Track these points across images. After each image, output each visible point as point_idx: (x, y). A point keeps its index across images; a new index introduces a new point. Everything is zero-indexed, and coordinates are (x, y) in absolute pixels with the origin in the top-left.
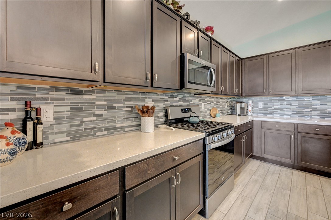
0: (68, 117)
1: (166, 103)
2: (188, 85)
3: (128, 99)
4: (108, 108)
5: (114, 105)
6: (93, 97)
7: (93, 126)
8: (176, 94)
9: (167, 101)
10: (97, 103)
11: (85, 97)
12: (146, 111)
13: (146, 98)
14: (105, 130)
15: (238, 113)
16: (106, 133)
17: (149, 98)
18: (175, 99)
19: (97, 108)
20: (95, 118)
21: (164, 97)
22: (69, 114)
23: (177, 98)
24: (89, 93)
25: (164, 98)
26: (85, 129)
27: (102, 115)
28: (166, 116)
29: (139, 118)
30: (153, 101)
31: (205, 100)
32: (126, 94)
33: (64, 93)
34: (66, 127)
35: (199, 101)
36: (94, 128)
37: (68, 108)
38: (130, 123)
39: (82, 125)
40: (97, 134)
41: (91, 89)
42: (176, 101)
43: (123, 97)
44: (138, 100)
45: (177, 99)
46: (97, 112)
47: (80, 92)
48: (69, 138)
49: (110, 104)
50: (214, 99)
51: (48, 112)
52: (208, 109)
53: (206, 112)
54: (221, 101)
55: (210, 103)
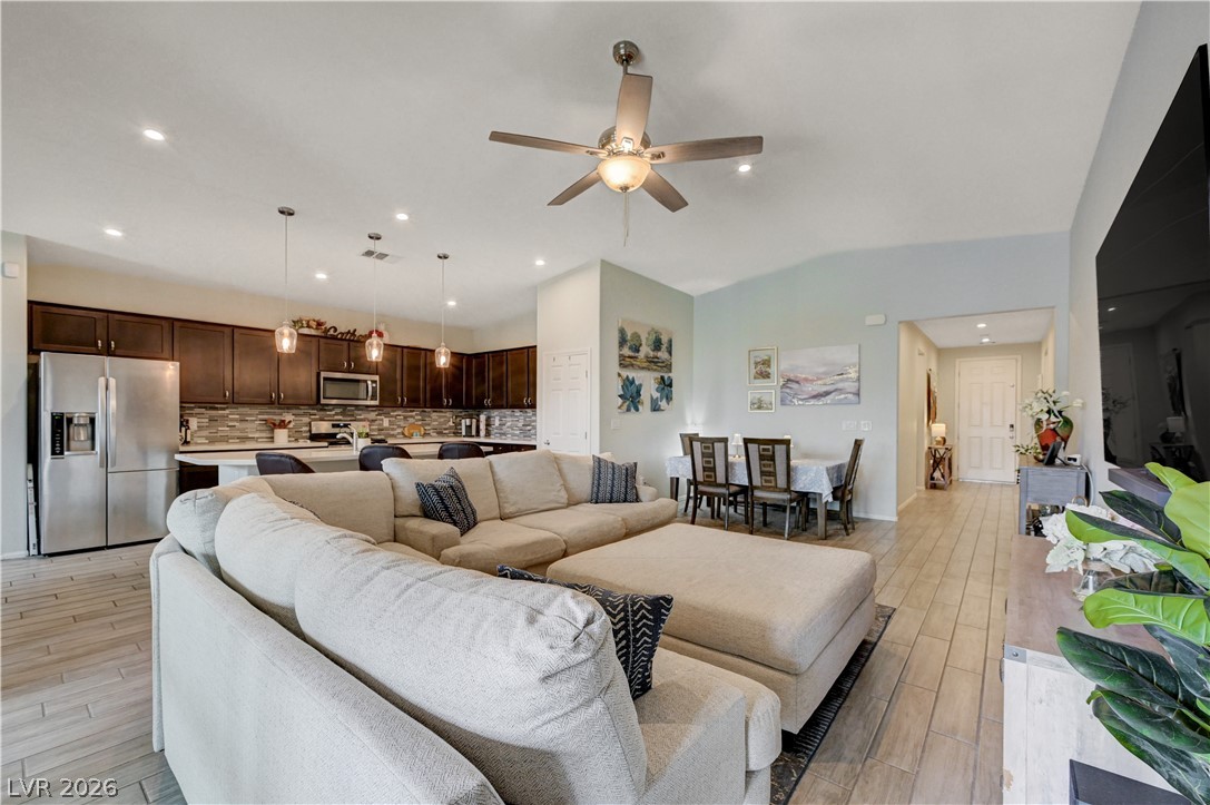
1: (313, 417)
2: (323, 401)
3: (261, 414)
4: (241, 420)
5: (247, 418)
6: (227, 412)
7: (226, 434)
9: (315, 415)
10: (230, 417)
12: (283, 424)
13: (284, 412)
15: (464, 433)
17: (288, 412)
19: (230, 421)
20: (228, 429)
21: (310, 411)
22: (207, 423)
24: (224, 409)
26: (220, 436)
27: (234, 426)
28: (310, 431)
29: (272, 431)
31: (392, 414)
32: (260, 409)
33: (204, 410)
34: (205, 433)
35: (377, 415)
37: (207, 420)
38: (264, 435)
39: (217, 433)
42: (330, 415)
43: (257, 411)
44: (274, 414)
45: (333, 413)
46: (230, 424)
47: (216, 409)
48: (207, 442)
49: (243, 418)
50: (414, 414)
51: (194, 423)
52: (399, 426)
53: (393, 429)
54: (434, 415)
55: (405, 418)
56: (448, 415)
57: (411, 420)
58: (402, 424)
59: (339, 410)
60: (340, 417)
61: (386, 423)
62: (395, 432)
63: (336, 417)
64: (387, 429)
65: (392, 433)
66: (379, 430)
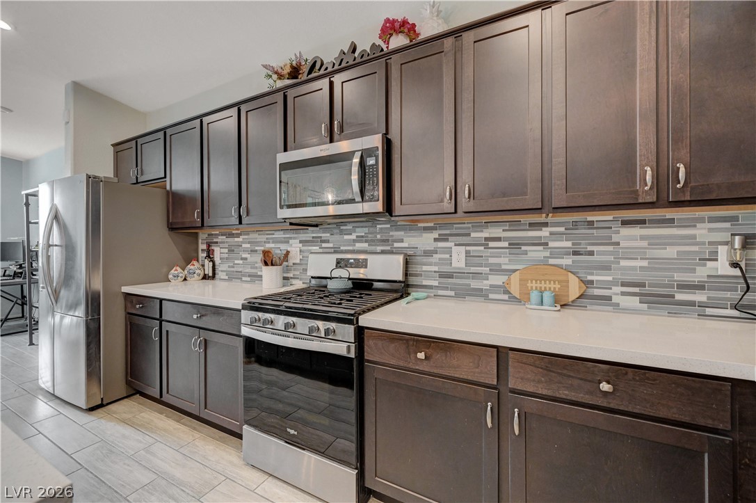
0: (227, 258)
1: (324, 245)
4: (251, 251)
5: (256, 248)
6: (240, 239)
7: (240, 270)
8: (349, 227)
9: (328, 241)
10: (244, 245)
11: (236, 239)
13: (291, 238)
14: (249, 276)
16: (249, 279)
17: (295, 238)
18: (346, 237)
19: (243, 251)
20: (241, 262)
21: (320, 235)
22: (226, 256)
23: (351, 234)
25: (321, 237)
26: (236, 272)
27: (246, 259)
30: (301, 242)
31: (473, 235)
32: (267, 234)
33: (225, 237)
35: (436, 240)
36: (241, 272)
37: (226, 251)
39: (234, 267)
40: (244, 279)
41: (239, 232)
42: (349, 240)
45: (353, 237)
46: (244, 256)
48: (227, 277)
49: (253, 248)
50: (545, 232)
51: (218, 253)
52: (497, 270)
53: (476, 275)
54: (630, 237)
55: (515, 245)
56: (702, 232)
57: (536, 253)
58: (504, 261)
59: (361, 232)
60: (364, 246)
61: (458, 259)
62: (484, 284)
63: (359, 246)
64: (461, 274)
65: (475, 284)
66: (443, 275)
